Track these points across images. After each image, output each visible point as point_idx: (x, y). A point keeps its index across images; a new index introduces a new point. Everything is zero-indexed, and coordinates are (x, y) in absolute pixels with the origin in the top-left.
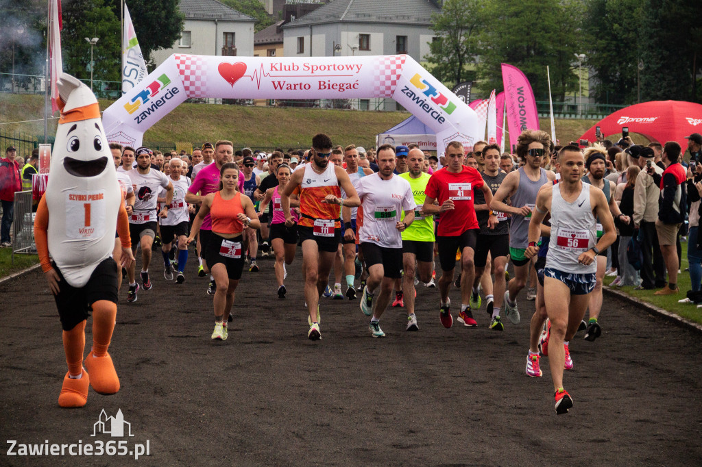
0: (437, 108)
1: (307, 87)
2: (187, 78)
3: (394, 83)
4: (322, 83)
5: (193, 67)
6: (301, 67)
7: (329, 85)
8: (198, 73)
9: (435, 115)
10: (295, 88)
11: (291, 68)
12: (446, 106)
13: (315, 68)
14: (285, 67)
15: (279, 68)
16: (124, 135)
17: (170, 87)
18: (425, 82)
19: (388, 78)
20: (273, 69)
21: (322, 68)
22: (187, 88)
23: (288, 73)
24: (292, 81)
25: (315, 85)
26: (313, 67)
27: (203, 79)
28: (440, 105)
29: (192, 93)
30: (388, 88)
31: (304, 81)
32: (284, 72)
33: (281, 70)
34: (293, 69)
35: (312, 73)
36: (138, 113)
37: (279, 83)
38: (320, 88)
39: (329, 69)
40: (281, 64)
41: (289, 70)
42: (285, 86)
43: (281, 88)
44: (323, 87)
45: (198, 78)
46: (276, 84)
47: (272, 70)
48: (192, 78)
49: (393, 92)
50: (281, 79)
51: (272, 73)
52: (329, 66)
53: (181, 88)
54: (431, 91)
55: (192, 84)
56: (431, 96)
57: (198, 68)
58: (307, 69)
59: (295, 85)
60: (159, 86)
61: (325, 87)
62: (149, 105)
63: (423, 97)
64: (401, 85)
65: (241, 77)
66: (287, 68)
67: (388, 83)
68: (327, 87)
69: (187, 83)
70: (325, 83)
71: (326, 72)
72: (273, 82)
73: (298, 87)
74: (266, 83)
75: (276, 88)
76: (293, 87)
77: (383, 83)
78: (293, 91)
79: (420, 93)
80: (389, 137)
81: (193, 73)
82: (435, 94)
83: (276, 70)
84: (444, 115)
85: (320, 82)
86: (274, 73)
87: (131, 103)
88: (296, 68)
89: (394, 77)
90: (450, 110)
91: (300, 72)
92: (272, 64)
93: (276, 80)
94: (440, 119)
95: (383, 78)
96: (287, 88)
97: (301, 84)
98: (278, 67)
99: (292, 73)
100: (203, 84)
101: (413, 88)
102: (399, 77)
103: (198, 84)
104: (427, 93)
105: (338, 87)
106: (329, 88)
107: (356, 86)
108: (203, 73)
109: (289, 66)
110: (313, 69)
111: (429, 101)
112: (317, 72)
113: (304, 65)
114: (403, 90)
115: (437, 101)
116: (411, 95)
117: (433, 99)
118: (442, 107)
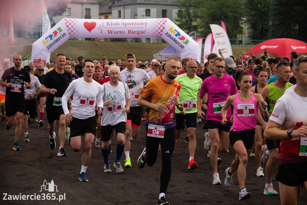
0: (181, 42)
1: (123, 32)
2: (70, 29)
3: (162, 31)
4: (130, 31)
5: (72, 24)
6: (121, 24)
7: (133, 32)
8: (75, 27)
9: (180, 45)
10: (118, 33)
12: (185, 41)
13: (126, 24)
15: (110, 24)
16: (42, 54)
17: (62, 33)
18: (175, 30)
19: (159, 28)
20: (108, 25)
21: (130, 24)
22: (70, 33)
24: (117, 30)
25: (127, 32)
26: (125, 23)
27: (77, 29)
28: (182, 40)
29: (72, 35)
30: (159, 33)
31: (122, 30)
33: (111, 25)
34: (117, 25)
35: (125, 26)
36: (48, 44)
37: (111, 31)
38: (129, 33)
39: (133, 25)
40: (111, 23)
41: (115, 25)
43: (112, 33)
44: (130, 33)
45: (75, 29)
47: (107, 25)
48: (72, 29)
49: (161, 35)
50: (112, 29)
52: (133, 24)
53: (67, 33)
54: (178, 34)
55: (72, 31)
56: (178, 36)
57: (75, 24)
59: (118, 32)
60: (57, 32)
61: (131, 33)
62: (53, 41)
63: (174, 37)
64: (165, 32)
65: (94, 28)
66: (114, 24)
67: (159, 31)
68: (132, 33)
69: (70, 31)
70: (131, 31)
71: (131, 26)
72: (108, 31)
73: (119, 33)
74: (105, 31)
75: (109, 33)
76: (117, 33)
77: (157, 31)
79: (173, 35)
80: (159, 55)
81: (72, 26)
82: (180, 36)
83: (109, 25)
84: (184, 45)
85: (129, 30)
86: (108, 26)
87: (45, 40)
88: (118, 24)
89: (161, 28)
90: (187, 43)
91: (120, 26)
92: (107, 23)
93: (109, 29)
94: (182, 47)
95: (157, 28)
96: (114, 33)
97: (120, 31)
99: (116, 26)
100: (77, 31)
101: (170, 33)
102: (164, 28)
103: (75, 31)
104: (176, 35)
105: (137, 33)
106: (133, 33)
107: (145, 32)
108: (77, 27)
109: (115, 24)
110: (125, 25)
111: (177, 38)
112: (128, 26)
113: (122, 23)
114: (165, 34)
115: (181, 39)
116: (169, 36)
117: (179, 38)
118: (183, 42)
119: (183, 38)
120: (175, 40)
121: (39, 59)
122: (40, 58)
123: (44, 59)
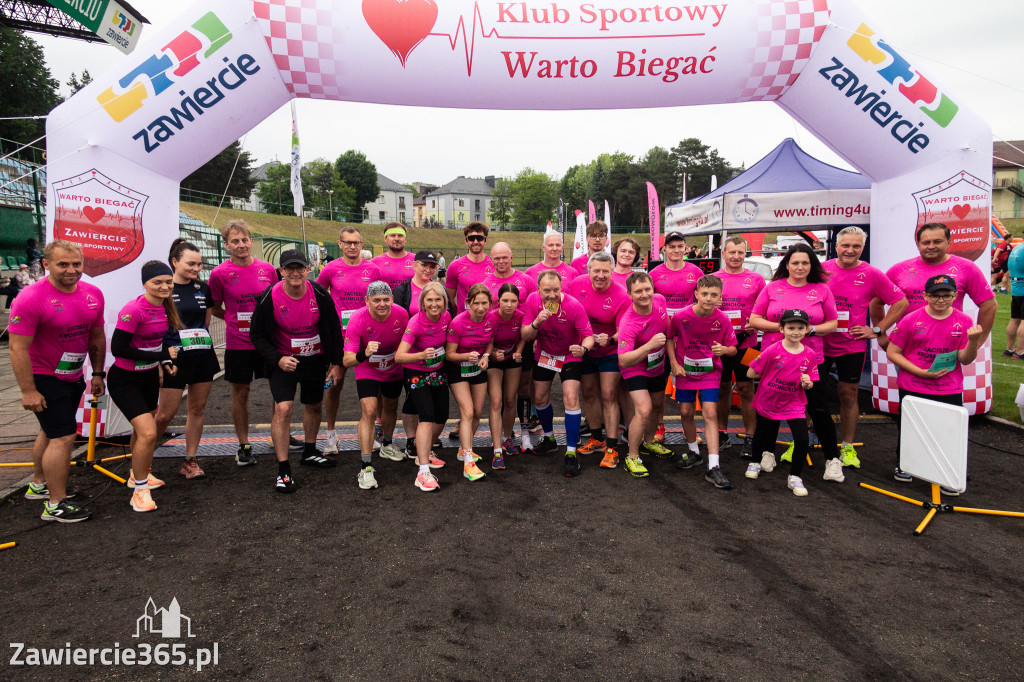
1: (589, 69)
3: (804, 52)
4: (626, 58)
6: (576, 14)
7: (643, 62)
9: (903, 131)
10: (558, 75)
11: (551, 16)
12: (933, 106)
13: (609, 16)
14: (535, 12)
15: (519, 17)
19: (792, 37)
20: (506, 18)
21: (628, 16)
22: (281, 62)
23: (542, 29)
24: (553, 53)
25: (607, 66)
26: (603, 12)
28: (920, 103)
30: (786, 67)
31: (582, 53)
32: (532, 28)
33: (525, 20)
34: (556, 19)
35: (604, 28)
37: (521, 57)
38: (619, 74)
39: (643, 20)
41: (546, 20)
42: (535, 68)
43: (525, 74)
44: (626, 69)
46: (514, 59)
47: (502, 20)
50: (526, 47)
51: (503, 30)
52: (643, 13)
54: (898, 68)
56: (899, 80)
58: (589, 18)
59: (559, 64)
61: (633, 69)
63: (876, 84)
64: (822, 57)
66: (540, 17)
67: (789, 53)
68: (637, 71)
70: (632, 57)
71: (637, 27)
72: (506, 55)
73: (566, 70)
74: (488, 55)
75: (512, 73)
76: (554, 71)
78: (553, 80)
79: (869, 76)
82: (908, 76)
83: (513, 21)
84: (930, 128)
85: (620, 55)
86: (508, 28)
88: (561, 16)
89: (806, 35)
90: (944, 115)
91: (574, 27)
93: (513, 48)
94: (917, 141)
95: (779, 38)
96: (540, 75)
97: (573, 62)
98: (517, 13)
99: (552, 29)
101: (852, 62)
102: (819, 33)
104: (888, 74)
105: (665, 68)
106: (641, 74)
107: (708, 65)
109: (546, 13)
110: (604, 20)
112: (615, 28)
113: (583, 9)
114: (823, 72)
115: (912, 94)
116: (846, 82)
117: (902, 88)
118: (923, 109)
119: (923, 91)
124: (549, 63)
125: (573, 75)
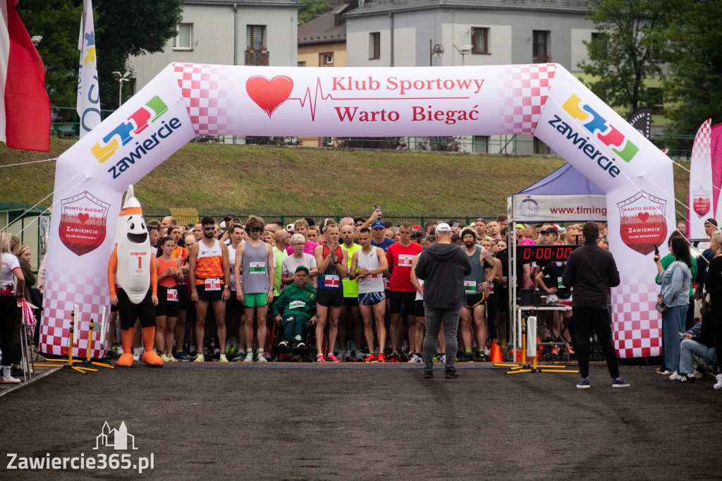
0: (607, 151)
1: (393, 116)
2: (194, 103)
3: (537, 110)
4: (418, 110)
5: (204, 85)
6: (384, 84)
7: (430, 113)
8: (213, 94)
9: (604, 163)
10: (374, 119)
11: (367, 86)
12: (621, 148)
13: (406, 85)
14: (357, 83)
15: (346, 86)
16: (90, 197)
17: (167, 118)
18: (586, 108)
19: (527, 101)
20: (338, 86)
21: (419, 85)
22: (194, 120)
23: (362, 94)
24: (369, 107)
25: (407, 114)
26: (402, 82)
27: (221, 103)
28: (612, 146)
29: (203, 127)
30: (527, 118)
31: (389, 107)
32: (355, 93)
33: (350, 88)
34: (371, 87)
35: (402, 93)
36: (113, 161)
37: (347, 109)
38: (415, 119)
39: (429, 88)
40: (350, 78)
41: (364, 88)
42: (357, 116)
43: (351, 119)
44: (419, 117)
45: (212, 103)
46: (343, 111)
47: (335, 88)
48: (204, 103)
49: (535, 125)
50: (351, 104)
51: (335, 94)
52: (429, 83)
53: (184, 120)
54: (597, 123)
55: (203, 112)
56: (597, 131)
57: (213, 85)
58: (394, 86)
59: (374, 114)
60: (148, 115)
61: (424, 117)
62: (131, 147)
63: (584, 133)
64: (548, 113)
65: (284, 100)
66: (360, 86)
67: (527, 110)
68: (427, 117)
69: (195, 111)
70: (422, 110)
71: (425, 92)
72: (338, 109)
73: (378, 117)
74: (326, 110)
75: (342, 119)
76: (370, 117)
77: (518, 111)
78: (370, 123)
79: (579, 127)
81: (204, 94)
82: (604, 129)
83: (343, 88)
84: (619, 163)
85: (415, 108)
86: (338, 93)
87: (103, 145)
88: (374, 85)
89: (536, 101)
90: (629, 154)
91: (383, 92)
92: (335, 79)
93: (342, 105)
94: (612, 170)
95: (518, 102)
96: (361, 119)
97: (383, 112)
98: (345, 83)
99: (368, 93)
100: (221, 112)
101: (567, 118)
102: (544, 100)
103: (212, 112)
104: (590, 127)
105: (445, 117)
106: (430, 119)
107: (474, 115)
108: (222, 94)
109: (364, 82)
110: (403, 88)
111: (593, 139)
112: (411, 92)
113: (389, 80)
114: (551, 122)
115: (607, 140)
116: (565, 130)
117: (600, 137)
118: (614, 150)
119: (614, 138)
120: (585, 146)
121: (80, 215)
122: (84, 212)
123: (99, 215)
124: (366, 113)
125: (383, 119)
